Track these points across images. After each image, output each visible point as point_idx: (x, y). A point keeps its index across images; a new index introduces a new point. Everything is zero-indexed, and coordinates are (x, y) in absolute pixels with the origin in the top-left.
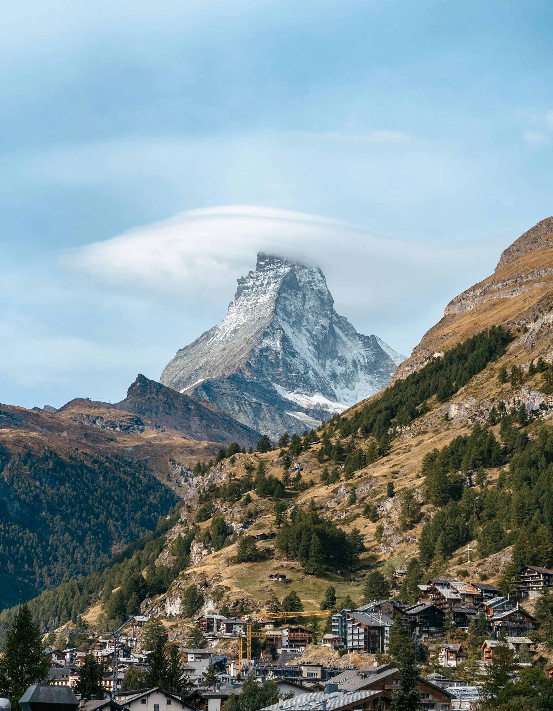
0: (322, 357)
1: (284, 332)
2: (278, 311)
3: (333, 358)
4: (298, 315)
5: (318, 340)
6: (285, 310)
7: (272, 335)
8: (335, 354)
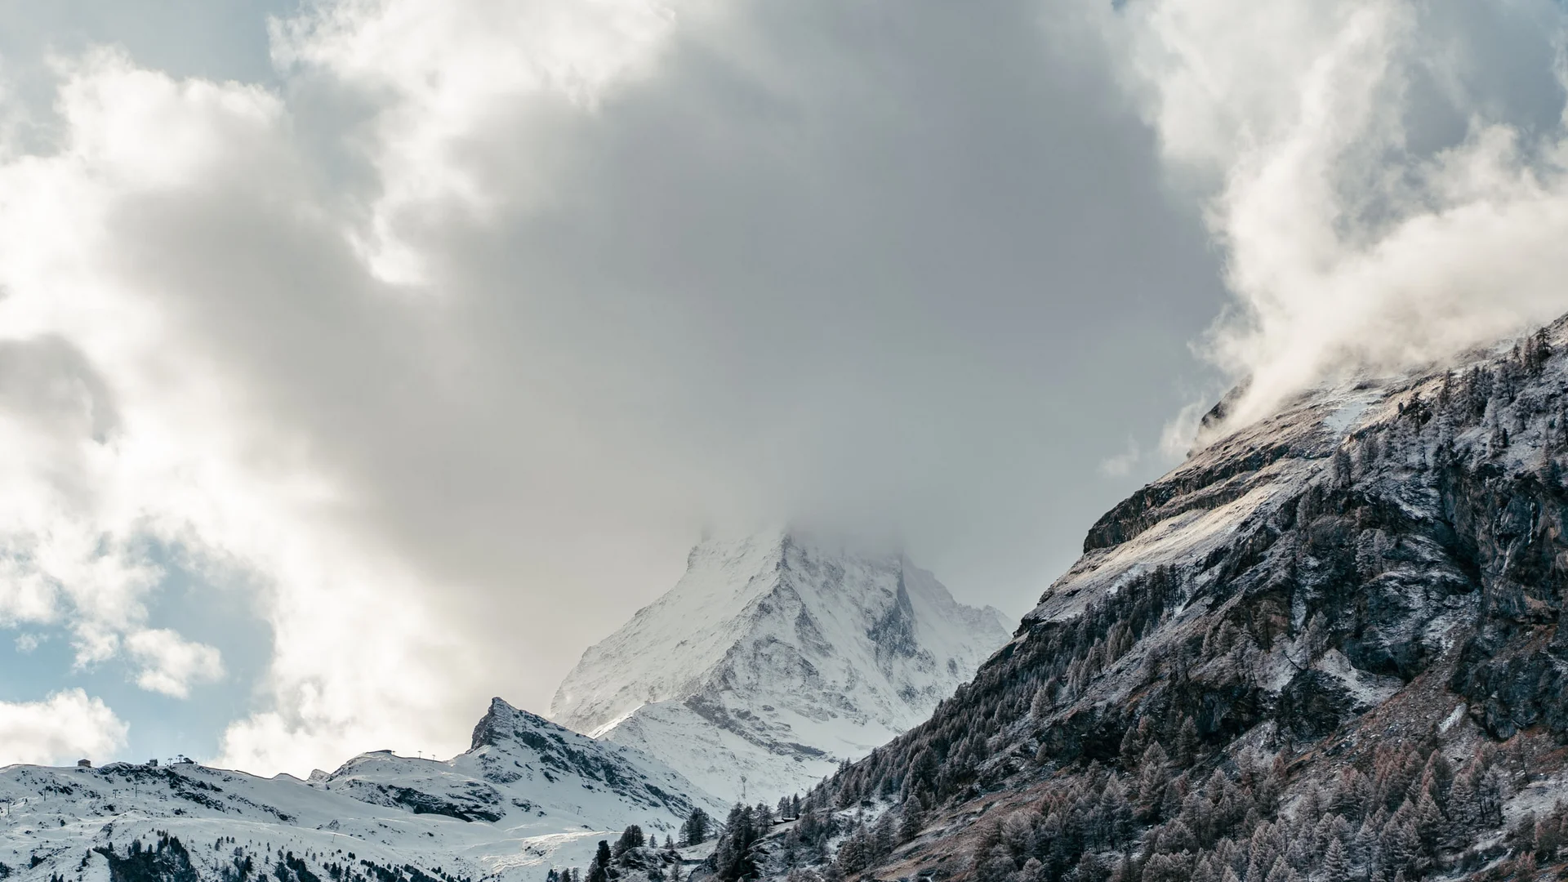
0: (884, 653)
1: (804, 605)
2: (791, 562)
3: (909, 654)
4: (832, 569)
5: (874, 618)
6: (805, 561)
7: (778, 611)
8: (909, 648)
